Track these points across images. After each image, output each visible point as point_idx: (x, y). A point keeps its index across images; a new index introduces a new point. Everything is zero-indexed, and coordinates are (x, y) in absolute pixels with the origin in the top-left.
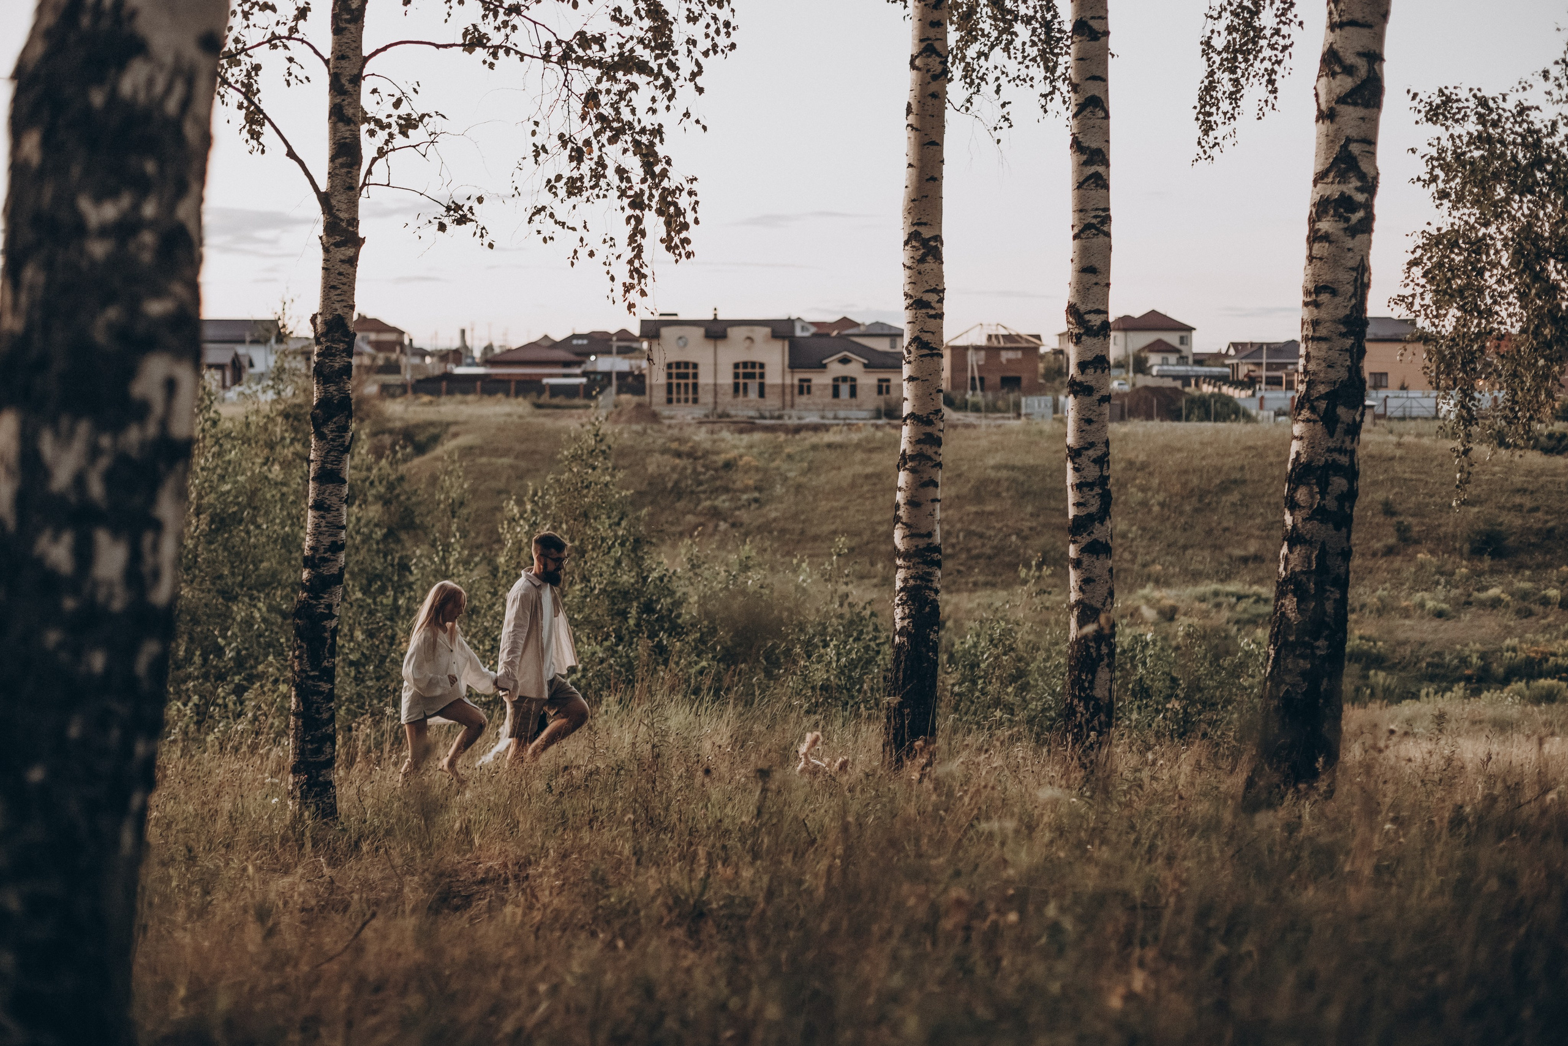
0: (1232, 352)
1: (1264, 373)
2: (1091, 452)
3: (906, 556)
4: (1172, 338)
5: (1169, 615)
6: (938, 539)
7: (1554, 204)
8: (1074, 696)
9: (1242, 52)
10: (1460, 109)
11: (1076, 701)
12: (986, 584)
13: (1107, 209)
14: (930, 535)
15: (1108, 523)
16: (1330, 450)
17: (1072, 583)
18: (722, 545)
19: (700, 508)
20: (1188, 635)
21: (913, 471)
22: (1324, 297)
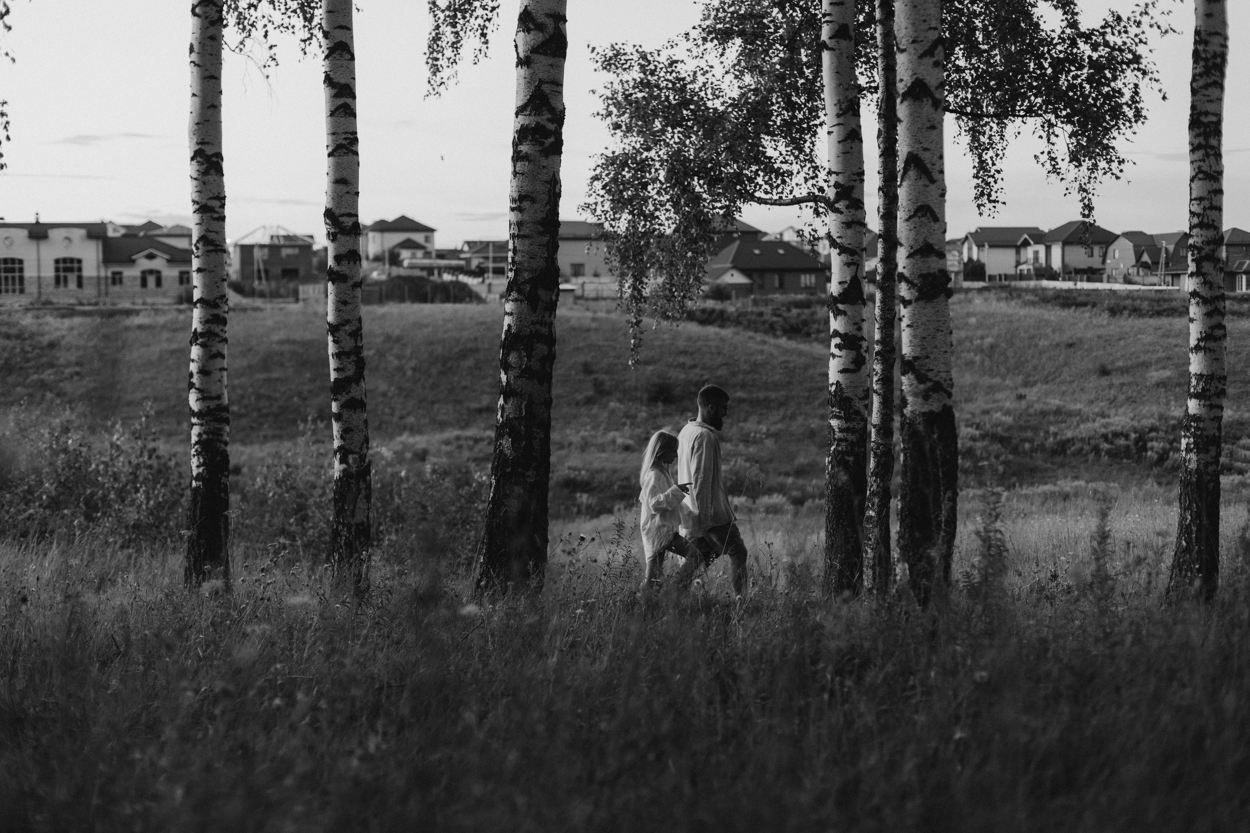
0: (466, 248)
1: (491, 265)
2: (347, 328)
3: (199, 415)
4: (419, 238)
5: (422, 456)
6: (226, 401)
7: (697, 135)
8: (339, 523)
9: (461, 11)
10: (627, 61)
11: (340, 527)
12: (274, 437)
13: (356, 133)
14: (219, 397)
15: (362, 384)
16: (533, 323)
17: (335, 433)
18: (48, 412)
19: (28, 381)
20: (434, 471)
21: (203, 345)
22: (526, 204)
